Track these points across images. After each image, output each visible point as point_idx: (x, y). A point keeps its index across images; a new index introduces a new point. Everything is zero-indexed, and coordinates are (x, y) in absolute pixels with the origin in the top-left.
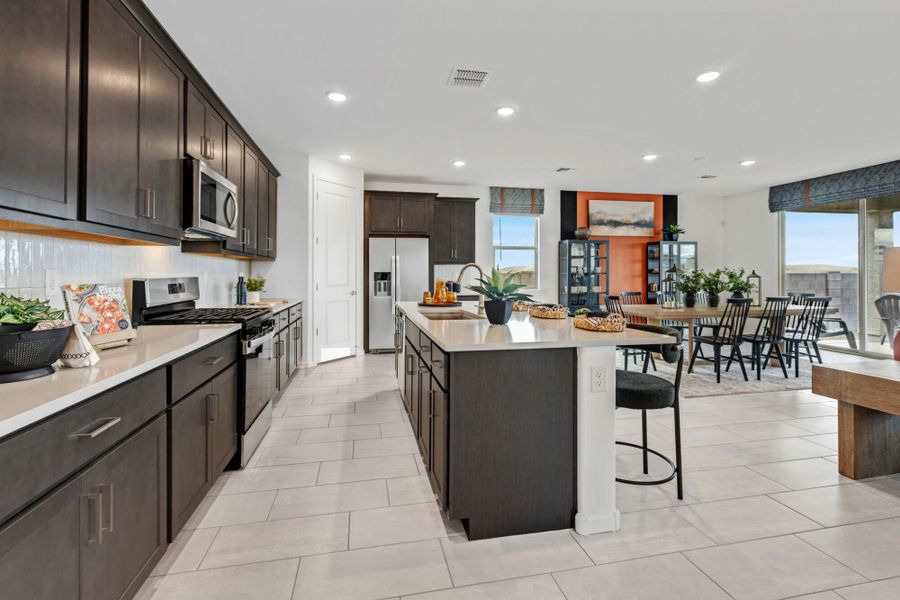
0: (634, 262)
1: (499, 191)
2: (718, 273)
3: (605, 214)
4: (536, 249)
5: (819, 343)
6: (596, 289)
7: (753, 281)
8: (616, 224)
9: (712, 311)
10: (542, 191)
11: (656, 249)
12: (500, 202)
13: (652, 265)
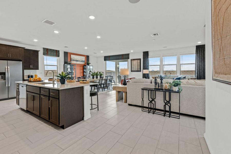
0: (81, 70)
1: (46, 49)
2: (98, 72)
3: (75, 58)
4: (57, 66)
5: (112, 84)
6: (73, 76)
7: (103, 73)
8: (77, 61)
9: (97, 79)
10: (59, 51)
11: (85, 67)
12: (46, 52)
13: (85, 70)
